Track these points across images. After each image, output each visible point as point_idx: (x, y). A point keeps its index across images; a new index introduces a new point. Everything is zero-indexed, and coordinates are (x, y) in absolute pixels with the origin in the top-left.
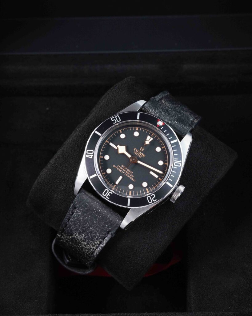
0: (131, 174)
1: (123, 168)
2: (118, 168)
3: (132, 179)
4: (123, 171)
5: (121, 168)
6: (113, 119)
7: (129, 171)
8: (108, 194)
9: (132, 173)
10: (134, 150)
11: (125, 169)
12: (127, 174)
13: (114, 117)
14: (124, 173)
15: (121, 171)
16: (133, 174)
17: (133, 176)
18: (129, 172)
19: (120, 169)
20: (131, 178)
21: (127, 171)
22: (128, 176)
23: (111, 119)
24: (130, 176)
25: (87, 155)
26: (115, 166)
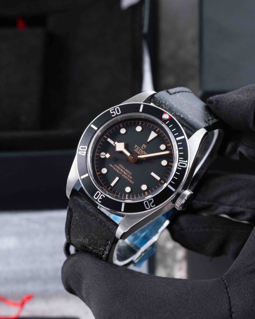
0: (130, 175)
1: (120, 168)
2: (115, 167)
3: (130, 181)
4: (121, 171)
5: (118, 167)
6: (112, 111)
7: (127, 171)
8: (99, 197)
9: (131, 173)
10: (135, 147)
11: (123, 169)
12: (125, 174)
13: (113, 109)
14: (121, 174)
15: (118, 171)
16: (131, 175)
17: (131, 178)
18: (127, 173)
19: (118, 169)
20: (129, 179)
21: (125, 171)
22: (126, 177)
23: (111, 111)
24: (128, 177)
25: (79, 152)
26: (111, 166)
